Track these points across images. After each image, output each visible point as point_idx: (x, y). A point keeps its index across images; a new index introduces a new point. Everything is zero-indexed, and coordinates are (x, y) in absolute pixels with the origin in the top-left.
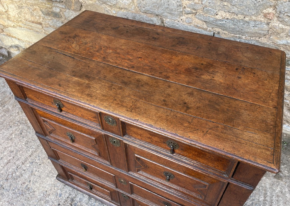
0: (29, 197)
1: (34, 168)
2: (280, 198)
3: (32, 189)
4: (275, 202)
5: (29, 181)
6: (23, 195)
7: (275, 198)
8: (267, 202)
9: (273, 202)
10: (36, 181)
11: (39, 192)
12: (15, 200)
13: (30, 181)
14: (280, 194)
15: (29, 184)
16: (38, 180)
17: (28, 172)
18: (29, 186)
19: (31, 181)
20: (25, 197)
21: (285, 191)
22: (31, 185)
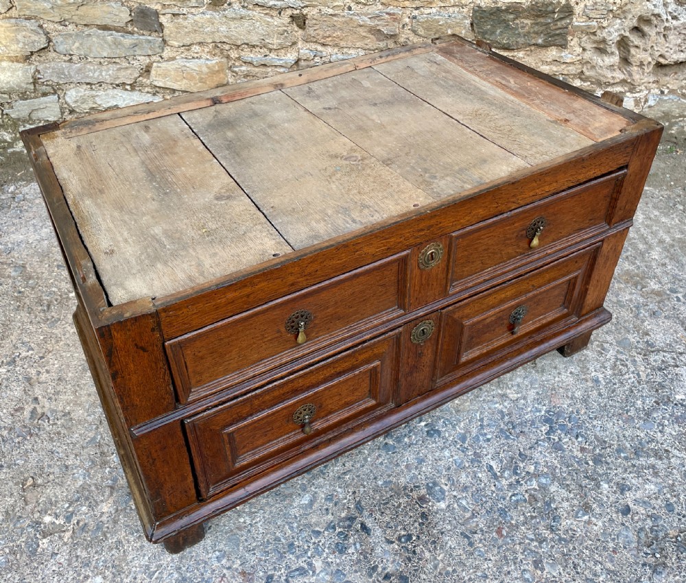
0: (60, 429)
1: (28, 370)
2: (654, 228)
3: (53, 411)
4: (651, 236)
5: (30, 400)
6: (37, 434)
7: (645, 230)
8: (636, 241)
9: (647, 238)
10: (57, 393)
11: (84, 407)
12: (14, 453)
13: (36, 399)
14: (649, 222)
15: (37, 406)
16: (60, 388)
17: (13, 384)
18: (39, 411)
19: (40, 397)
20: (45, 435)
21: (656, 216)
22: (46, 406)
